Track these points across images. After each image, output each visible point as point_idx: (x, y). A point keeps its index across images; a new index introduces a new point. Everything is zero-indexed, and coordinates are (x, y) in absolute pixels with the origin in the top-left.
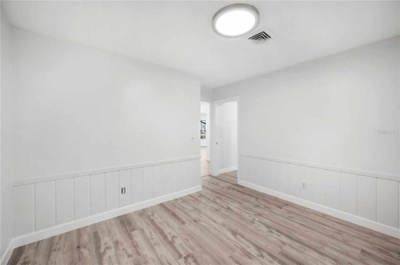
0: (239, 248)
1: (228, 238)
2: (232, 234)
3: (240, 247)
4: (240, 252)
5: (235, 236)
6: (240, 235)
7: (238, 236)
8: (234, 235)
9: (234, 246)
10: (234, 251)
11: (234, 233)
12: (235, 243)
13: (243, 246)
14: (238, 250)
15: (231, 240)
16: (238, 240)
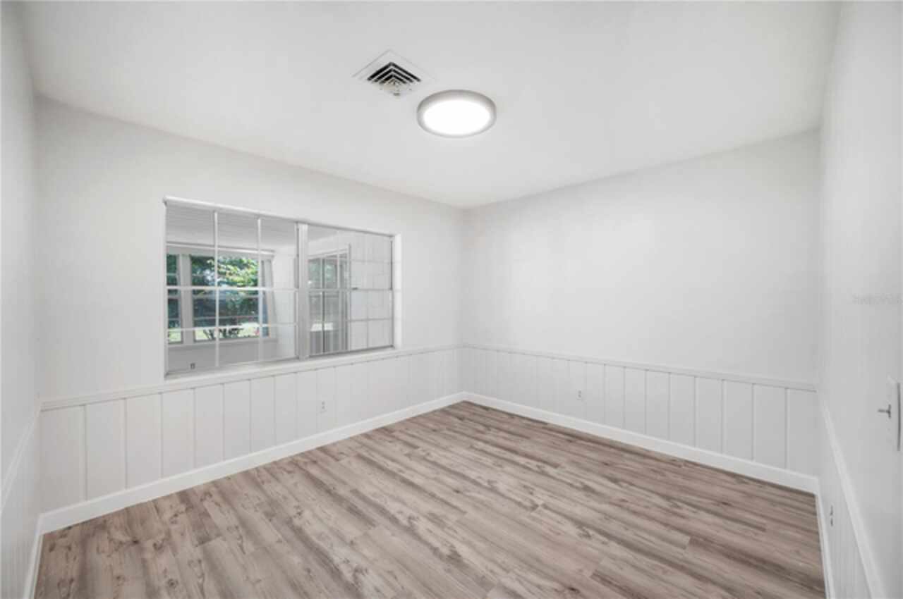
0: (449, 528)
1: (469, 544)
2: (460, 556)
3: (446, 529)
4: (446, 522)
5: (451, 551)
6: (441, 556)
7: (445, 551)
8: (455, 553)
9: (458, 529)
10: (458, 521)
11: (454, 558)
12: (455, 535)
13: (438, 531)
14: (450, 524)
15: (464, 541)
16: (449, 543)
